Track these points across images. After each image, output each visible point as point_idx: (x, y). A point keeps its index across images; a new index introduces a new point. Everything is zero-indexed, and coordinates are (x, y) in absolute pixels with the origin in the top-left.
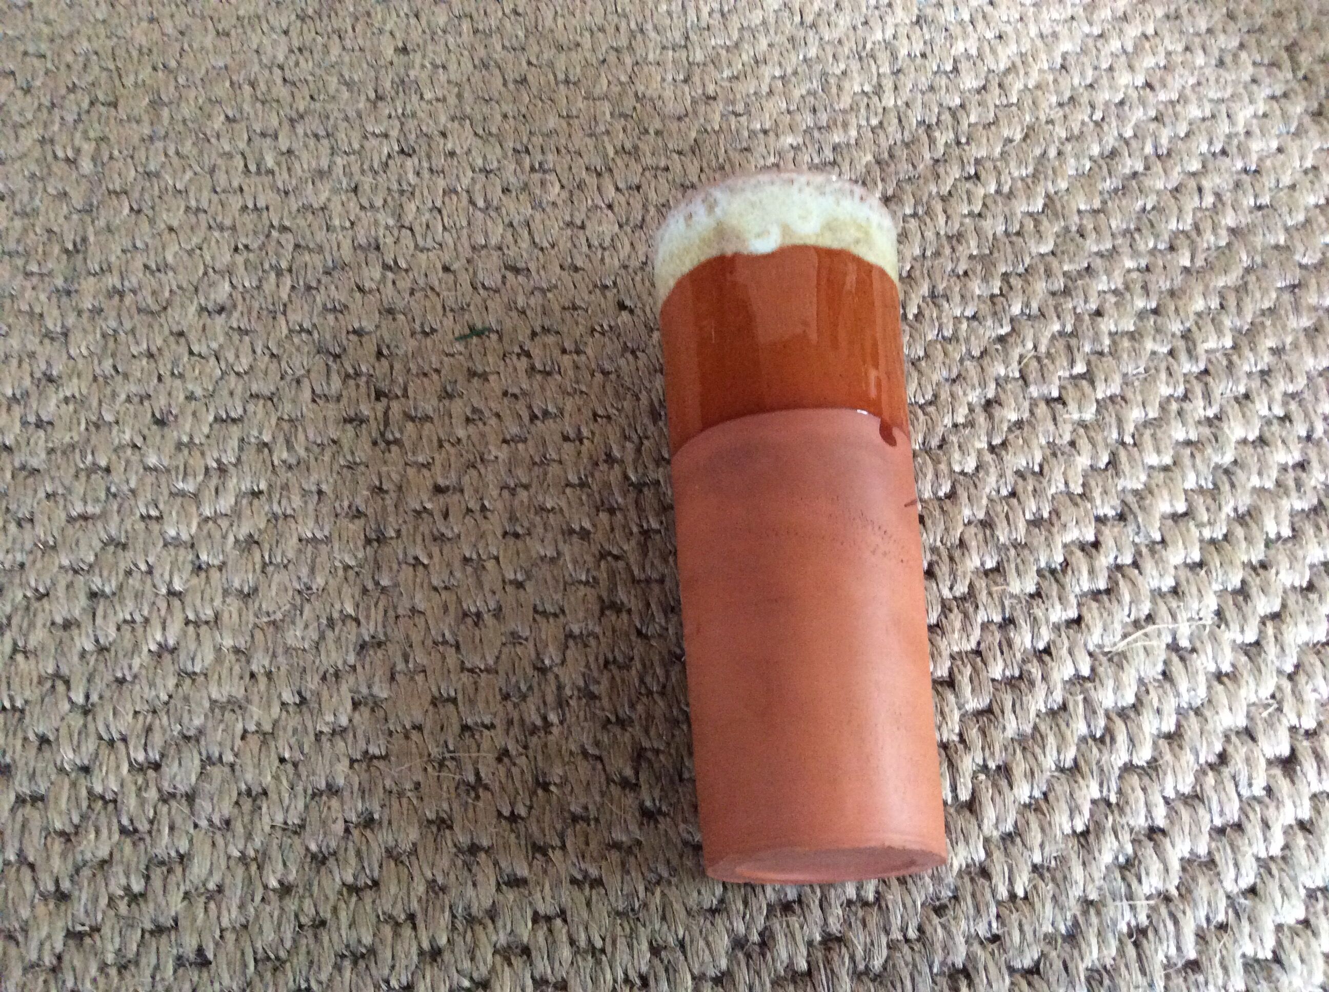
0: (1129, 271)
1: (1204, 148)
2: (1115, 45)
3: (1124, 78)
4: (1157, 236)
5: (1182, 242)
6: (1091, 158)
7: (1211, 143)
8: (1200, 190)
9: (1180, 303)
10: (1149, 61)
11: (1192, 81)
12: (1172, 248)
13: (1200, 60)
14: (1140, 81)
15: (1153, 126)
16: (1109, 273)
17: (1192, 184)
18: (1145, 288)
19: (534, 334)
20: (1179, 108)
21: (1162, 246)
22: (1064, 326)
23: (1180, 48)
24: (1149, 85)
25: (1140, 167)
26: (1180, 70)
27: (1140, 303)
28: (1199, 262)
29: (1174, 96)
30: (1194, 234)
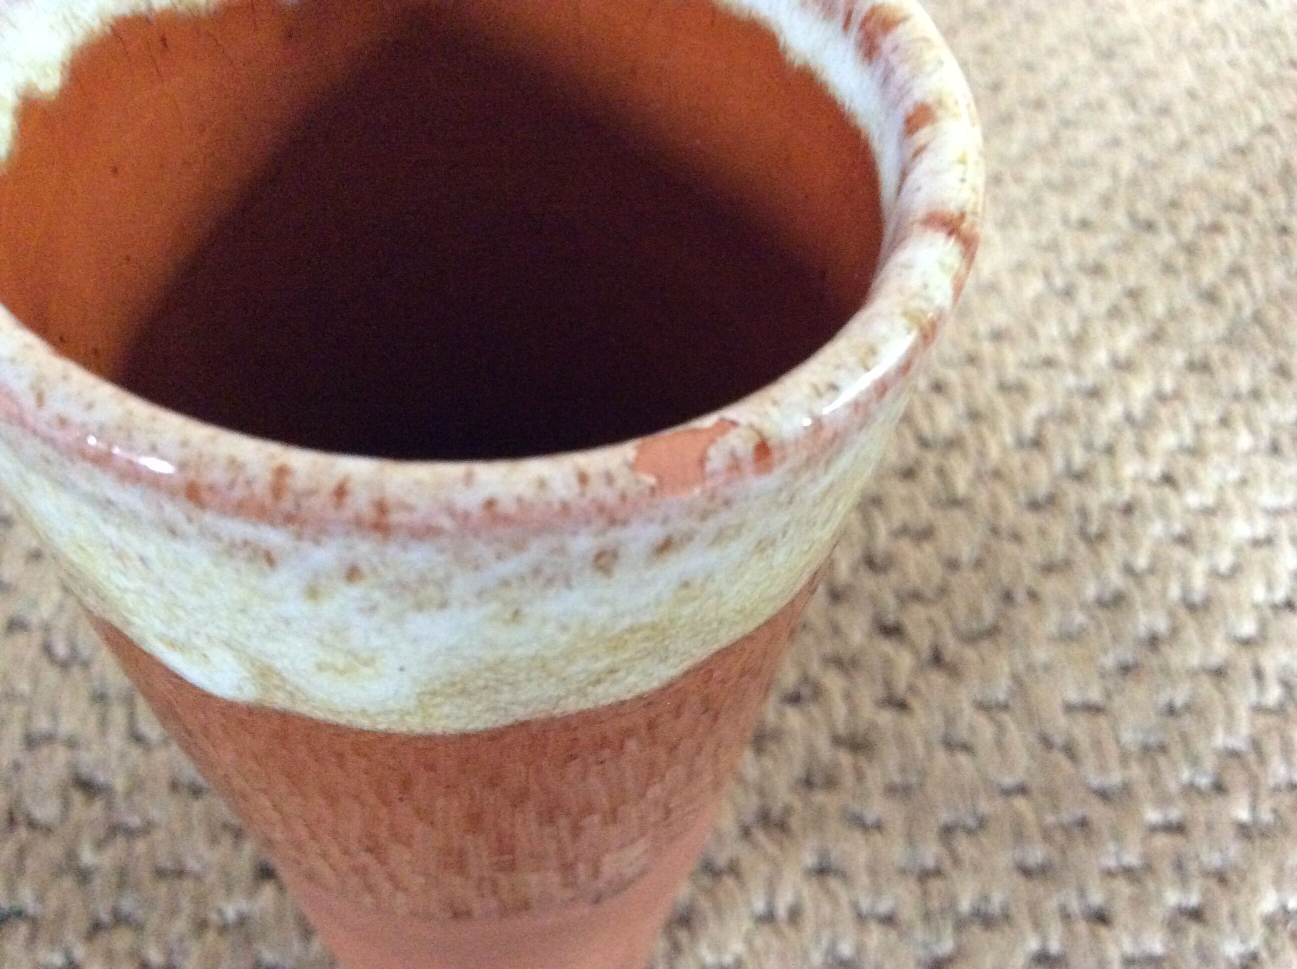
0: (1154, 829)
1: (1259, 594)
2: (1114, 410)
3: (1130, 468)
4: (1195, 761)
5: (1235, 778)
6: (1084, 606)
7: (1270, 586)
8: (1258, 674)
9: (1241, 900)
10: (1167, 440)
11: (1234, 475)
12: (1219, 788)
13: (1244, 441)
14: (1155, 470)
15: (1178, 554)
16: (1118, 837)
17: (1245, 662)
18: (1179, 866)
19: (96, 928)
20: (1218, 523)
21: (1204, 781)
22: (1044, 939)
23: (1212, 418)
24: (1168, 479)
25: (1162, 625)
26: (1216, 458)
27: (1173, 897)
28: (1266, 816)
29: (1209, 500)
30: (1252, 758)
